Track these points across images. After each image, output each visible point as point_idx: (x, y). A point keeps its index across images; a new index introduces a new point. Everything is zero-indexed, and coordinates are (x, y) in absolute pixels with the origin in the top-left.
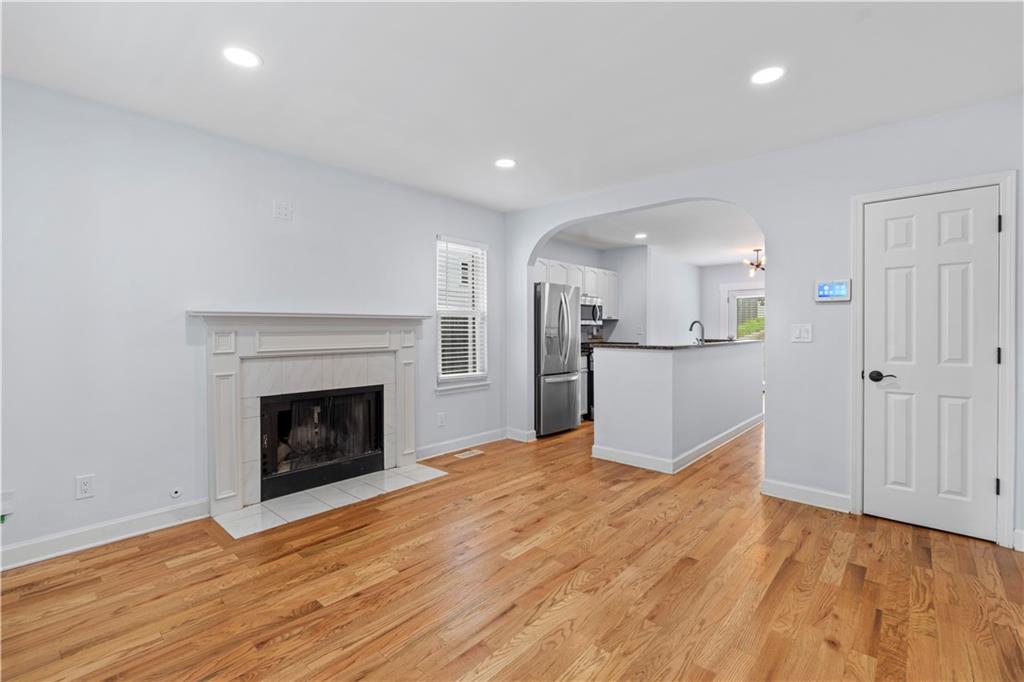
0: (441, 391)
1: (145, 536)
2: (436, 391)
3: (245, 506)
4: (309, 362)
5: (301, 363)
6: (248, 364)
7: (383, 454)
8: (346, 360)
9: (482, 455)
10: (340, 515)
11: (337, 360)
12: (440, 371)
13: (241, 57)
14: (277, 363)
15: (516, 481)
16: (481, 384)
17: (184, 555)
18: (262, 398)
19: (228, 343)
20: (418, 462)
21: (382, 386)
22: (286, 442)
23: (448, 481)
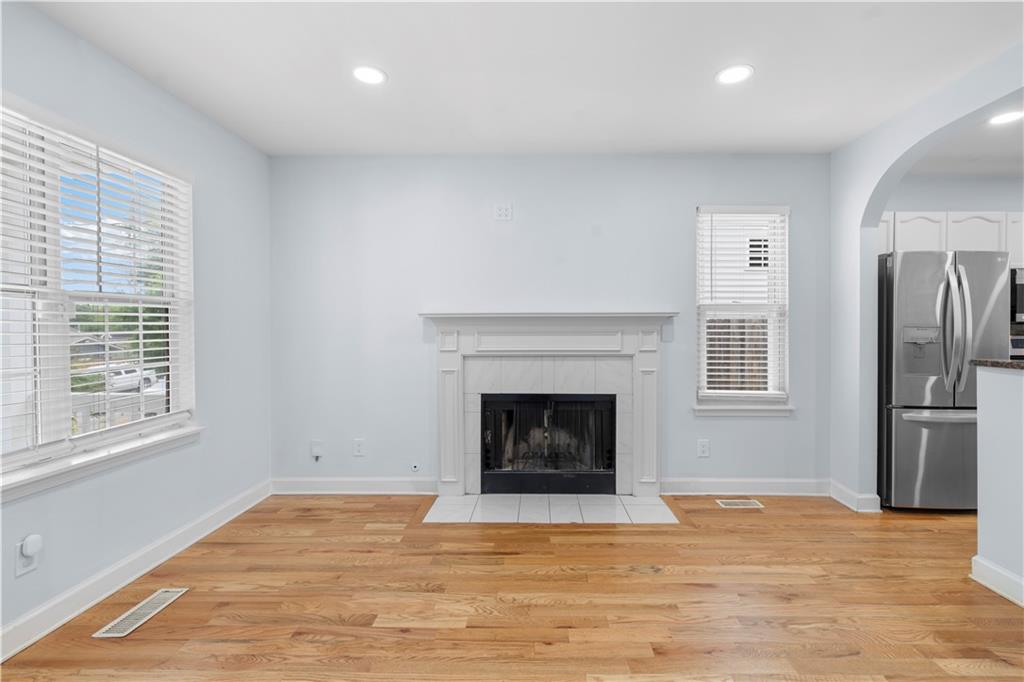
0: (699, 411)
1: (389, 497)
2: (694, 410)
3: (466, 494)
4: (528, 363)
5: (520, 364)
6: (470, 363)
7: (614, 475)
8: (570, 364)
9: (758, 511)
10: (513, 531)
11: (558, 363)
12: (705, 384)
13: (369, 76)
14: (497, 362)
15: (762, 569)
16: (779, 409)
17: (383, 522)
18: (483, 395)
19: (450, 342)
20: (661, 496)
21: (614, 396)
22: (526, 441)
23: (673, 534)
